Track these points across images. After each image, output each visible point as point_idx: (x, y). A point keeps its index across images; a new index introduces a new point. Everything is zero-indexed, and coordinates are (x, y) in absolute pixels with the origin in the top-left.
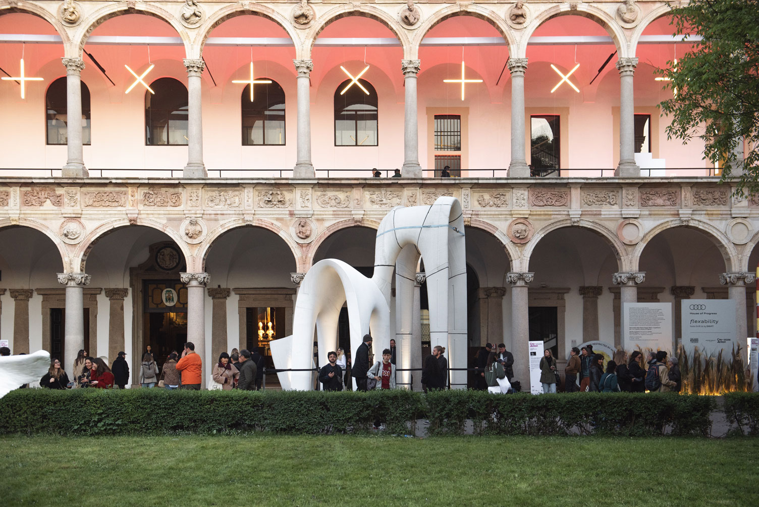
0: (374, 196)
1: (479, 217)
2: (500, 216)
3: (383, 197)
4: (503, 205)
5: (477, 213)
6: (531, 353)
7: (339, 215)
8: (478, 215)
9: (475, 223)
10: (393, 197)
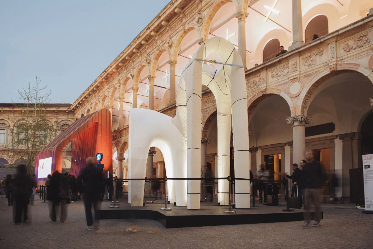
0: (274, 73)
1: (344, 61)
2: (362, 54)
3: (279, 71)
4: (366, 44)
5: (341, 58)
6: (365, 166)
7: (254, 91)
8: (342, 60)
9: (340, 67)
10: (285, 69)
